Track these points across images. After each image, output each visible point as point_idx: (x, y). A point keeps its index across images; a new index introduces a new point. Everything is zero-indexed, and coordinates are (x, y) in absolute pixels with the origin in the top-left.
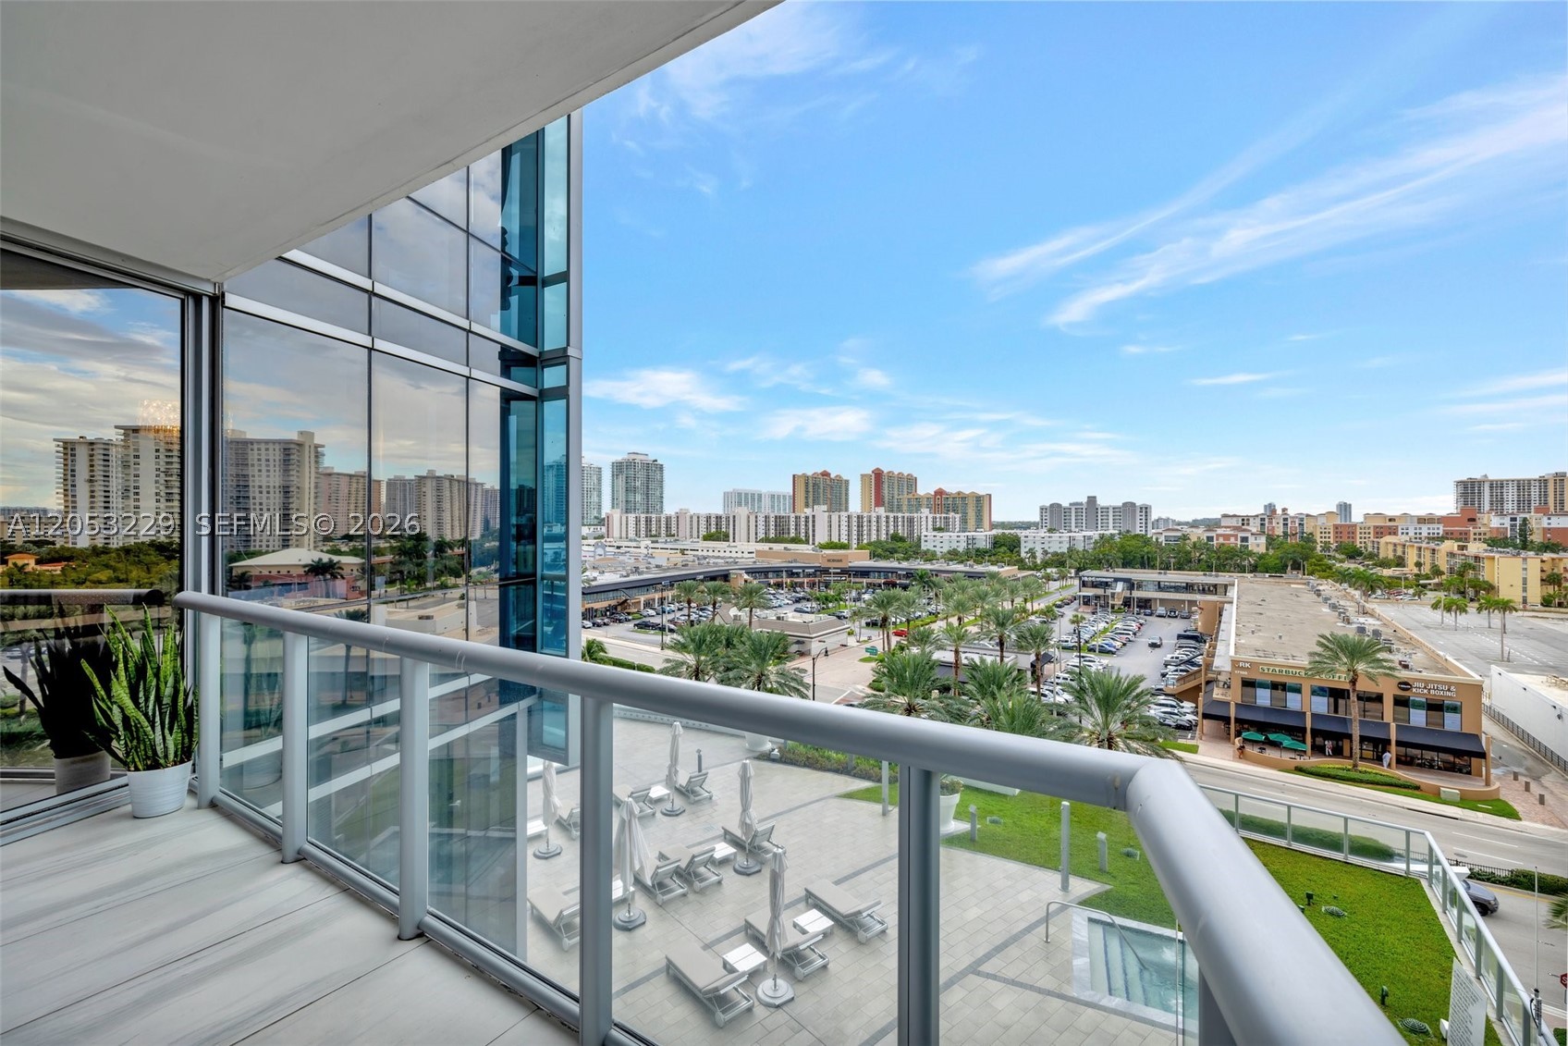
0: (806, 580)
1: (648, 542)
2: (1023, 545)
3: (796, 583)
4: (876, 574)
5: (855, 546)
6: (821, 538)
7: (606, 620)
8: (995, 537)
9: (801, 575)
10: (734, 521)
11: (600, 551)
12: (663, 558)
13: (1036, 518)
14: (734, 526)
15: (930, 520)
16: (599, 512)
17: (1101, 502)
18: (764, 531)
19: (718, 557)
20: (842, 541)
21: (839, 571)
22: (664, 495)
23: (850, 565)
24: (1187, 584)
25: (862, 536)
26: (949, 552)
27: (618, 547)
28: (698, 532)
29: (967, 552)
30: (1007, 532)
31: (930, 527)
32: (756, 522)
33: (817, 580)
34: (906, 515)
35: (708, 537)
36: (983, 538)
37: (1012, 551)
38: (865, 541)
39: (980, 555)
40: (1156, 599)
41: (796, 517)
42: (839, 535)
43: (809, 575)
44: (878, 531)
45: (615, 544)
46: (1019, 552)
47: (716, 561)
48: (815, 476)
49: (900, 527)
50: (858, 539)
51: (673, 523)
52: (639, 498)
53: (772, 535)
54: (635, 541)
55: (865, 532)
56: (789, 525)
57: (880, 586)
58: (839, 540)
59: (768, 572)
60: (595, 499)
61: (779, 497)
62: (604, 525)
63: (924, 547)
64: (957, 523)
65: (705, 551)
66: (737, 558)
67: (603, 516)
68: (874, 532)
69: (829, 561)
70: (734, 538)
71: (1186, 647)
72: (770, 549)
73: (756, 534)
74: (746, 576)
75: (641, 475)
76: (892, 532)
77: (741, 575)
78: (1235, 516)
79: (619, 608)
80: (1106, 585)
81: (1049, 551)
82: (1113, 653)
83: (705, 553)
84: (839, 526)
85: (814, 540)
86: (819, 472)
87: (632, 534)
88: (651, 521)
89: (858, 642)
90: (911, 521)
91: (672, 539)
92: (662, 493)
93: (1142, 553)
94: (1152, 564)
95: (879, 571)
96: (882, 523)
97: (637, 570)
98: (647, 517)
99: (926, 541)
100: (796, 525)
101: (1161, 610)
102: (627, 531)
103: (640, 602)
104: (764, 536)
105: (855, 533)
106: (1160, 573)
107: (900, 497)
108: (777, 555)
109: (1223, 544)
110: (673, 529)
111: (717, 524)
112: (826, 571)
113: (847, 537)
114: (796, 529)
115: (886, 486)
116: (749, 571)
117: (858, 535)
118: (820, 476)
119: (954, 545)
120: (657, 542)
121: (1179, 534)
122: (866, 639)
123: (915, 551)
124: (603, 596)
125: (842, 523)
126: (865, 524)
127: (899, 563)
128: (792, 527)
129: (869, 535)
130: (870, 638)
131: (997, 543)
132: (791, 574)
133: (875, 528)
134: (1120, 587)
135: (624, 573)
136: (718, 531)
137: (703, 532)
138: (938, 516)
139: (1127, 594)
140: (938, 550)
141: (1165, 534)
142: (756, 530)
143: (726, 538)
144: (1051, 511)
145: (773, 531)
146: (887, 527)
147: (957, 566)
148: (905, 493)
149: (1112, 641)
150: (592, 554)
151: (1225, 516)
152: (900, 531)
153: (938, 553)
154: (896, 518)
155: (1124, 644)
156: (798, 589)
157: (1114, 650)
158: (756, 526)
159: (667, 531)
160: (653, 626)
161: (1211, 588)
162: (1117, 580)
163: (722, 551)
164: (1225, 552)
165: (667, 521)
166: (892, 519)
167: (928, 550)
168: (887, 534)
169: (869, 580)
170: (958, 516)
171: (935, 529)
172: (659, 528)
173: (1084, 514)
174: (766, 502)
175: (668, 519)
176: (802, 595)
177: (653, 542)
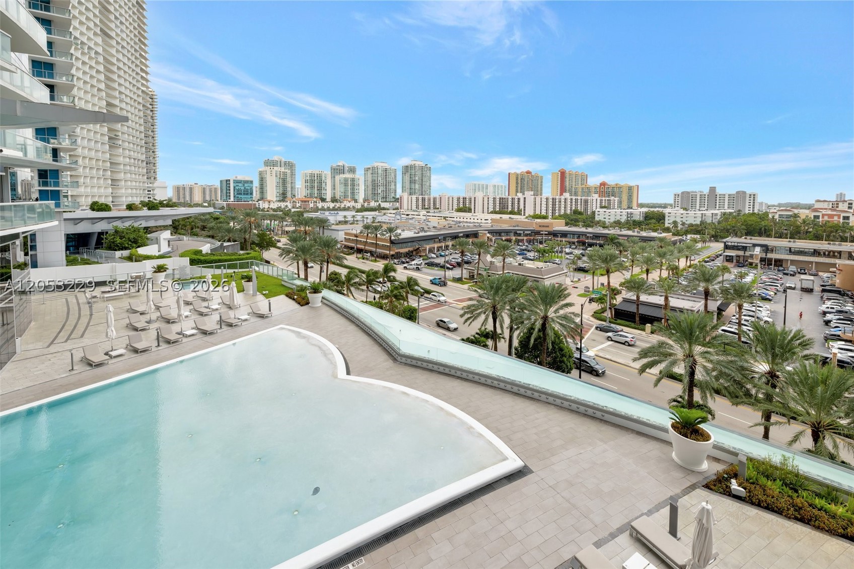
0: (525, 238)
1: (424, 212)
2: (667, 218)
3: (519, 240)
4: (572, 235)
5: (550, 217)
6: (529, 211)
7: (408, 260)
8: (646, 213)
9: (522, 235)
10: (475, 201)
11: (398, 217)
12: (435, 223)
13: (672, 202)
14: (475, 203)
15: (599, 201)
16: (395, 195)
17: (719, 191)
18: (493, 207)
19: (470, 223)
20: (542, 213)
21: (547, 233)
22: (432, 185)
23: (554, 229)
24: (815, 250)
25: (555, 210)
26: (615, 222)
27: (408, 215)
28: (453, 207)
29: (627, 222)
30: (652, 209)
31: (598, 206)
32: (488, 201)
33: (532, 238)
34: (583, 198)
35: (459, 210)
36: (638, 213)
37: (659, 222)
38: (557, 214)
39: (636, 224)
40: (788, 260)
41: (512, 199)
42: (541, 210)
43: (526, 235)
44: (565, 208)
45: (406, 213)
46: (664, 223)
47: (469, 224)
48: (522, 174)
49: (579, 206)
50: (553, 213)
51: (437, 201)
52: (417, 186)
53: (498, 209)
54: (417, 211)
55: (557, 209)
56: (508, 203)
57: (574, 243)
58: (541, 213)
59: (501, 232)
60: (393, 187)
61: (498, 186)
62: (398, 202)
63: (597, 218)
64: (616, 203)
65: (458, 218)
66: (481, 223)
67: (398, 196)
68: (563, 209)
69: (540, 226)
70: (475, 211)
71: (833, 299)
72: (501, 218)
73: (488, 208)
74: (488, 235)
75: (419, 173)
76: (574, 208)
77: (485, 234)
78: (825, 201)
79: (414, 253)
80: (744, 249)
81: (686, 223)
82: (770, 300)
83: (458, 219)
84: (541, 204)
85: (524, 213)
86: (525, 171)
87: (414, 207)
88: (425, 200)
89: (572, 281)
90: (586, 202)
91: (438, 210)
92: (430, 184)
93: (760, 226)
94: (768, 233)
95: (573, 234)
96: (568, 202)
97: (423, 230)
98: (422, 198)
99: (599, 215)
100: (512, 203)
101: (793, 268)
102: (411, 206)
103: (426, 249)
104: (492, 209)
105: (551, 209)
106: (789, 241)
107: (577, 187)
108: (505, 222)
109: (828, 221)
110: (437, 205)
111: (463, 202)
112: (538, 233)
113: (545, 211)
114: (512, 206)
115: (567, 180)
116: (490, 232)
117: (553, 210)
118: (525, 174)
119: (618, 218)
120: (429, 212)
121: (790, 213)
122: (577, 280)
123: (590, 221)
124: (405, 245)
125: (543, 202)
126: (557, 203)
127: (586, 229)
128: (510, 205)
129: (560, 210)
130: (579, 280)
131: (648, 217)
132: (516, 234)
133: (563, 206)
134: (758, 250)
135: (417, 232)
136: (465, 207)
137: (455, 207)
138: (603, 199)
139: (764, 256)
140: (607, 221)
141: (779, 213)
142: (488, 206)
143: (469, 210)
144: (682, 197)
145: (498, 207)
146: (571, 205)
147: (626, 232)
148: (580, 184)
149: (765, 290)
150: (394, 219)
151: (818, 201)
152: (579, 208)
153: (607, 222)
154: (576, 200)
155: (776, 294)
156: (520, 244)
157: (770, 298)
158: (488, 204)
159: (434, 206)
160: (436, 265)
161: (836, 254)
162: (755, 245)
163: (469, 219)
164: (831, 227)
165: (434, 200)
166: (574, 201)
167: (600, 220)
168: (571, 210)
169: (567, 239)
170: (616, 199)
171: (602, 207)
172: (429, 205)
173: (706, 199)
174: (490, 189)
175: (435, 199)
176: (524, 247)
177: (427, 212)
